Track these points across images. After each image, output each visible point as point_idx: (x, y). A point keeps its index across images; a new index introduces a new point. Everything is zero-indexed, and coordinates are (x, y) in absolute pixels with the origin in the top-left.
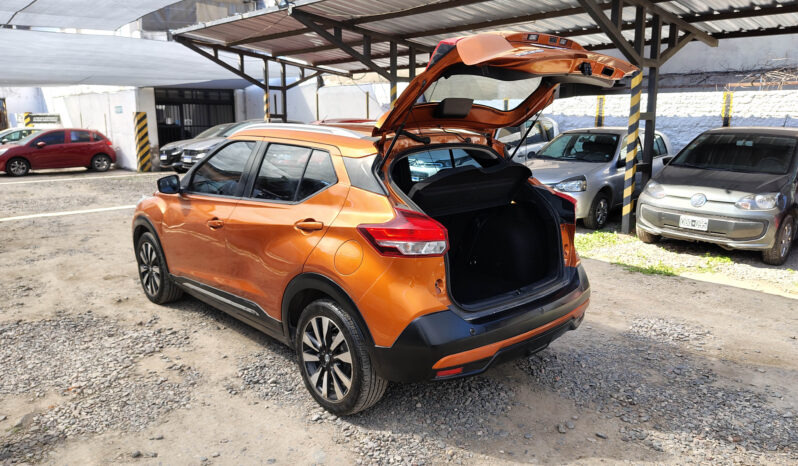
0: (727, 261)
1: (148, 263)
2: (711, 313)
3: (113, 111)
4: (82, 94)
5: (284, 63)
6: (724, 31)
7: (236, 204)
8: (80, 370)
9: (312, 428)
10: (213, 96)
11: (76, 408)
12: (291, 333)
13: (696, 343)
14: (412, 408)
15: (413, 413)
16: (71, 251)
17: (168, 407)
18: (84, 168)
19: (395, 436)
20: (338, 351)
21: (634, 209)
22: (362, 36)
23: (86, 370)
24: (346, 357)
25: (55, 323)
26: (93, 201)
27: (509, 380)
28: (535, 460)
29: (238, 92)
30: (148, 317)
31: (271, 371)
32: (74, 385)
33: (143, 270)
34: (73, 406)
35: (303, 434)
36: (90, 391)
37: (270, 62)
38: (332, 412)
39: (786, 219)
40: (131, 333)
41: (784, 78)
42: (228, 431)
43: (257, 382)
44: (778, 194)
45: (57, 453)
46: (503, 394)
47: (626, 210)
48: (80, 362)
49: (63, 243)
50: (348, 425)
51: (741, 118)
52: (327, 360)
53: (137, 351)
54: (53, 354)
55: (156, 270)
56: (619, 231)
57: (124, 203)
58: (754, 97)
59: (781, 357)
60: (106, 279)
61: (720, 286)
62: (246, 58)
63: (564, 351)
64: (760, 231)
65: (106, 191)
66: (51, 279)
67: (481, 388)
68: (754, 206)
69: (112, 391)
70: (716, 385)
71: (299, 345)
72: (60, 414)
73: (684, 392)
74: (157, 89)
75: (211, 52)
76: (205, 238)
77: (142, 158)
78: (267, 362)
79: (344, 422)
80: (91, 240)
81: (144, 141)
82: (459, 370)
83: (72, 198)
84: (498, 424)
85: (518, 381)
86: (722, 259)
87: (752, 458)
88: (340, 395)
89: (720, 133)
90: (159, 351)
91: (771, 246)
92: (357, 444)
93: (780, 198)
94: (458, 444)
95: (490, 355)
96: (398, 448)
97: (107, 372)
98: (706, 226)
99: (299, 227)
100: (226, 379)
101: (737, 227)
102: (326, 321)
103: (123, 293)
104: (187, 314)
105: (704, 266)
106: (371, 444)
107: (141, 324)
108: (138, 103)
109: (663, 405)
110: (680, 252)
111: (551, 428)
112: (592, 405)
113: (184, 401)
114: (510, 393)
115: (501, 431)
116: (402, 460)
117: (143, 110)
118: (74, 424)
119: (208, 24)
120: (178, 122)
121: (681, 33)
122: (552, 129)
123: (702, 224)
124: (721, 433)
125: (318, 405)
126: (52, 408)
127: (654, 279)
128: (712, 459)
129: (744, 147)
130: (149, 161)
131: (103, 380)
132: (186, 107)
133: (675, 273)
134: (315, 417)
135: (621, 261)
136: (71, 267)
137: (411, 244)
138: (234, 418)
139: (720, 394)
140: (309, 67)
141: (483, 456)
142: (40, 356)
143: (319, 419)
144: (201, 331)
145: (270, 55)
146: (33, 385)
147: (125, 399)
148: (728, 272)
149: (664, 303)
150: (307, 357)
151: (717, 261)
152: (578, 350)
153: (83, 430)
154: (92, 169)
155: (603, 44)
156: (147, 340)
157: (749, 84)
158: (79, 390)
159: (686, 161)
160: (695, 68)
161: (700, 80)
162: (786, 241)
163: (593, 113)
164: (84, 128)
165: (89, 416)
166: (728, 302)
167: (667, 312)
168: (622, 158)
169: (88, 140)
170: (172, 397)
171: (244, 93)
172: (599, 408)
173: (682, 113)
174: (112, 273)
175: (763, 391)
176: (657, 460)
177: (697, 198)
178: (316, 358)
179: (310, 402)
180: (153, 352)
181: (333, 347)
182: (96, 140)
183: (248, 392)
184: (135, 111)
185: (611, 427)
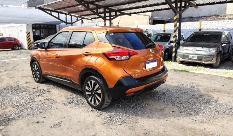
0: (203, 67)
1: (35, 71)
2: (200, 81)
3: (19, 32)
4: (9, 27)
5: (71, 16)
6: (199, 4)
7: (63, 50)
8: (17, 101)
9: (90, 113)
10: (50, 27)
11: (17, 111)
12: (82, 87)
13: (197, 88)
14: (119, 107)
15: (119, 108)
16: (10, 70)
17: (46, 109)
18: (11, 49)
19: (115, 114)
20: (97, 90)
21: (176, 55)
22: (95, 6)
23: (19, 101)
24: (99, 92)
25: (8, 89)
26: (15, 57)
27: (146, 99)
28: (156, 118)
29: (57, 26)
30: (36, 87)
31: (76, 99)
32: (15, 105)
33: (34, 73)
34: (16, 110)
35: (87, 114)
36: (21, 106)
37: (67, 15)
38: (95, 108)
39: (219, 55)
40: (31, 91)
41: (215, 18)
42: (65, 115)
43: (71, 102)
44: (217, 48)
45: (13, 123)
46: (144, 102)
47: (173, 55)
48: (16, 99)
49: (7, 68)
50: (100, 112)
51: (204, 29)
52: (93, 93)
53: (34, 95)
54: (8, 97)
55: (38, 73)
56: (172, 61)
57: (25, 57)
58: (208, 23)
59: (221, 90)
60: (22, 77)
61: (201, 74)
62: (60, 14)
63: (160, 91)
64: (212, 58)
65: (19, 55)
66: (5, 77)
67: (138, 101)
68: (210, 52)
69: (28, 106)
70: (204, 98)
71: (85, 90)
72: (12, 112)
73: (195, 100)
76: (52, 63)
77: (29, 46)
78: (74, 97)
79: (99, 111)
80: (16, 67)
81: (29, 40)
82: (133, 93)
83: (8, 56)
84: (144, 110)
85: (148, 99)
86: (201, 67)
87: (216, 115)
88: (98, 103)
89: (199, 32)
90: (41, 95)
91: (215, 63)
92: (104, 116)
93: (217, 49)
94: (133, 115)
95: (142, 89)
96: (116, 117)
97: (26, 101)
98: (197, 58)
99: (84, 55)
100: (62, 101)
101: (206, 58)
102: (93, 82)
103: (28, 81)
104: (48, 85)
105: (196, 69)
106: (108, 116)
107: (34, 88)
108: (27, 29)
109: (190, 103)
110: (189, 66)
111: (159, 110)
112: (170, 104)
113: (50, 108)
114: (146, 102)
115: (145, 111)
116: (118, 120)
117: (29, 31)
118: (17, 115)
119: (49, 3)
120: (39, 35)
121: (188, 4)
122: (151, 33)
123: (196, 57)
124: (207, 109)
125: (91, 107)
126: (10, 111)
127: (182, 73)
128: (205, 116)
129: (206, 36)
130: (31, 46)
131: (25, 103)
132: (41, 30)
133: (189, 71)
134: (90, 110)
135: (173, 68)
136: (11, 74)
137: (118, 57)
138: (66, 111)
139: (205, 100)
140: (79, 17)
141: (140, 118)
142: (4, 98)
143: (92, 110)
144: (53, 90)
145: (67, 13)
146: (3, 105)
147: (32, 108)
148: (203, 70)
149: (186, 78)
150: (87, 93)
151: (200, 67)
152: (164, 91)
153: (20, 116)
154: (13, 49)
155: (165, 8)
156: (37, 92)
157: (206, 20)
158: (18, 106)
159: (190, 40)
160: (191, 16)
161: (192, 19)
162: (219, 61)
163: (162, 29)
164: (10, 37)
165: (21, 113)
166: (204, 78)
167: (188, 80)
168: (172, 40)
169: (12, 40)
170: (46, 107)
171: (59, 26)
172: (172, 105)
173: (188, 28)
174: (23, 76)
175: (217, 99)
176: (190, 117)
177: (194, 50)
178: (90, 93)
179: (88, 106)
180: (39, 96)
181: (95, 89)
182: (14, 40)
183: (69, 105)
184: (26, 31)
185: (176, 109)
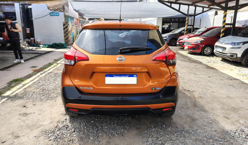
5: (196, 6)
10: (181, 20)
37: (190, 6)
62: (181, 5)
74: (163, 18)
75: (169, 4)
82: (77, 110)
108: (157, 23)
140: (206, 7)
